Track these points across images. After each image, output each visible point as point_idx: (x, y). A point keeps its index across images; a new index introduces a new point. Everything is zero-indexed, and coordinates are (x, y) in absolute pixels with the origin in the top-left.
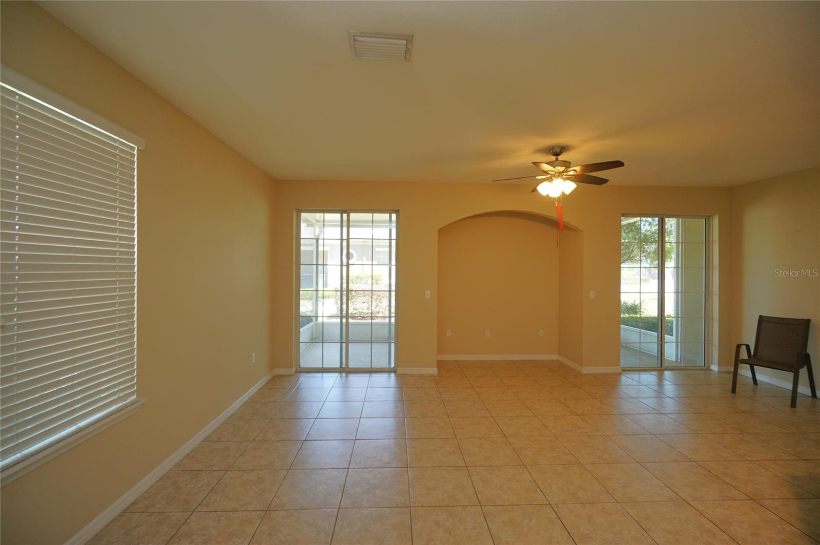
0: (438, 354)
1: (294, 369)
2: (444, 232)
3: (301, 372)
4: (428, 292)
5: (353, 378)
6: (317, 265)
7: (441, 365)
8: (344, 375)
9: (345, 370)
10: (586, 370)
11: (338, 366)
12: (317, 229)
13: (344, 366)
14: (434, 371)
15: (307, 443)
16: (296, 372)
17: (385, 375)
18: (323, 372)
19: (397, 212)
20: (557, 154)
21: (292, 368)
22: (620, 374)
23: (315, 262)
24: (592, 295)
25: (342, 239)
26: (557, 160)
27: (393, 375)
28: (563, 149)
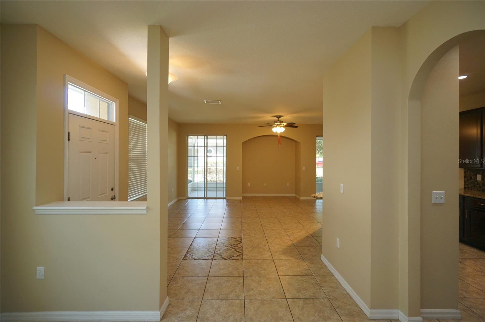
0: (242, 193)
1: (186, 197)
2: (244, 143)
3: (189, 199)
4: (238, 167)
5: (209, 200)
6: (194, 157)
7: (244, 197)
8: (206, 200)
9: (205, 198)
10: (302, 198)
11: (203, 197)
12: (194, 140)
13: (205, 197)
14: (241, 198)
15: (193, 214)
16: (187, 199)
17: (222, 200)
18: (197, 199)
19: (226, 135)
20: (278, 118)
21: (185, 197)
22: (316, 200)
23: (193, 156)
24: (304, 168)
25: (205, 146)
26: (278, 120)
27: (225, 200)
28: (280, 116)
